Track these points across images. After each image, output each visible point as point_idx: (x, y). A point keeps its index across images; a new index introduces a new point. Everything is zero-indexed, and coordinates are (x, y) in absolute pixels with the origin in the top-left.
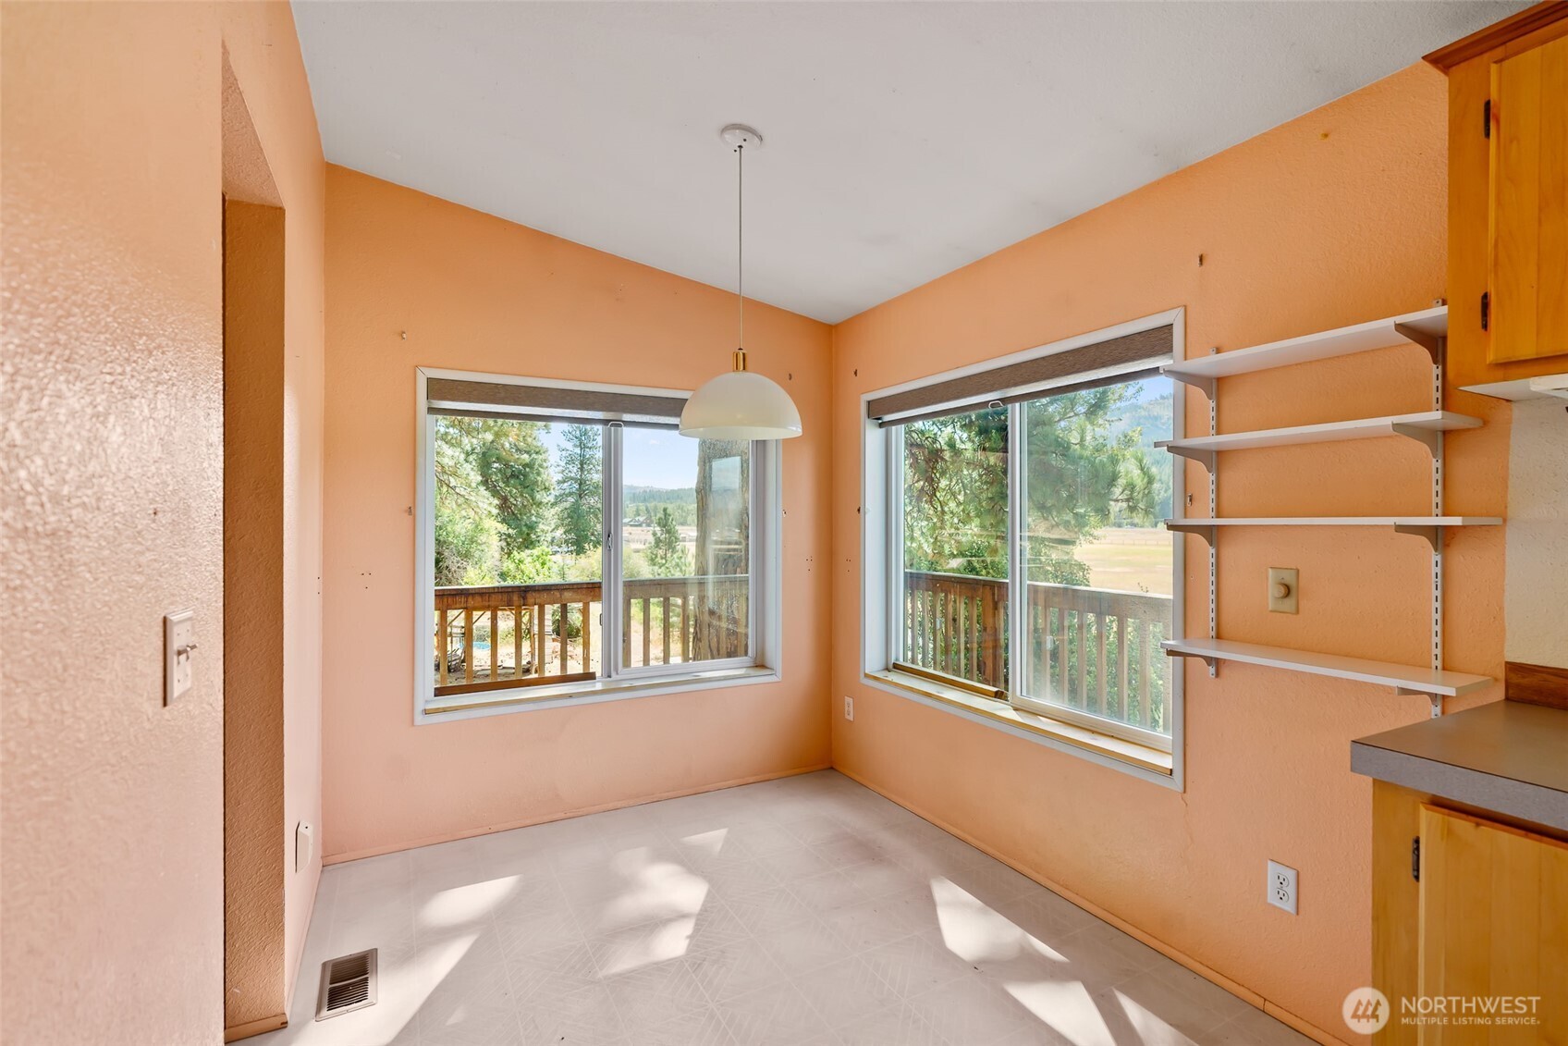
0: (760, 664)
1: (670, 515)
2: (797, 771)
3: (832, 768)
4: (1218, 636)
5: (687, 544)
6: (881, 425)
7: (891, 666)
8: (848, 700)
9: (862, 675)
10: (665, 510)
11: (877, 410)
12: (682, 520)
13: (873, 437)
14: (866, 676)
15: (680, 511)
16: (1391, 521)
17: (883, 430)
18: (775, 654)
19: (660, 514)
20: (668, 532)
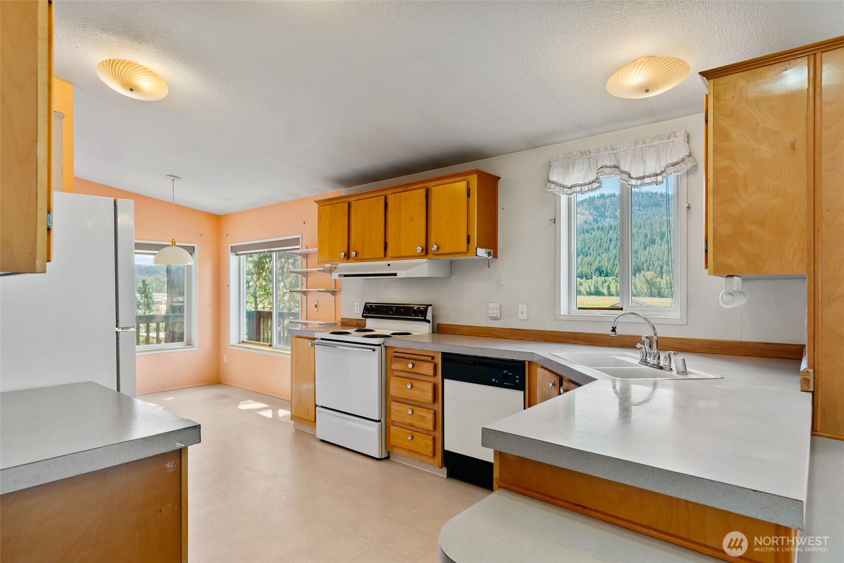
0: (189, 344)
1: (147, 285)
2: (205, 384)
3: (220, 383)
4: (307, 319)
5: (161, 306)
6: (237, 255)
7: (241, 342)
8: (225, 356)
9: (229, 346)
10: (144, 281)
11: (234, 250)
12: (159, 289)
13: (233, 259)
14: (231, 345)
15: (157, 282)
16: (317, 290)
17: (238, 257)
18: (195, 340)
19: (140, 285)
20: (146, 297)
